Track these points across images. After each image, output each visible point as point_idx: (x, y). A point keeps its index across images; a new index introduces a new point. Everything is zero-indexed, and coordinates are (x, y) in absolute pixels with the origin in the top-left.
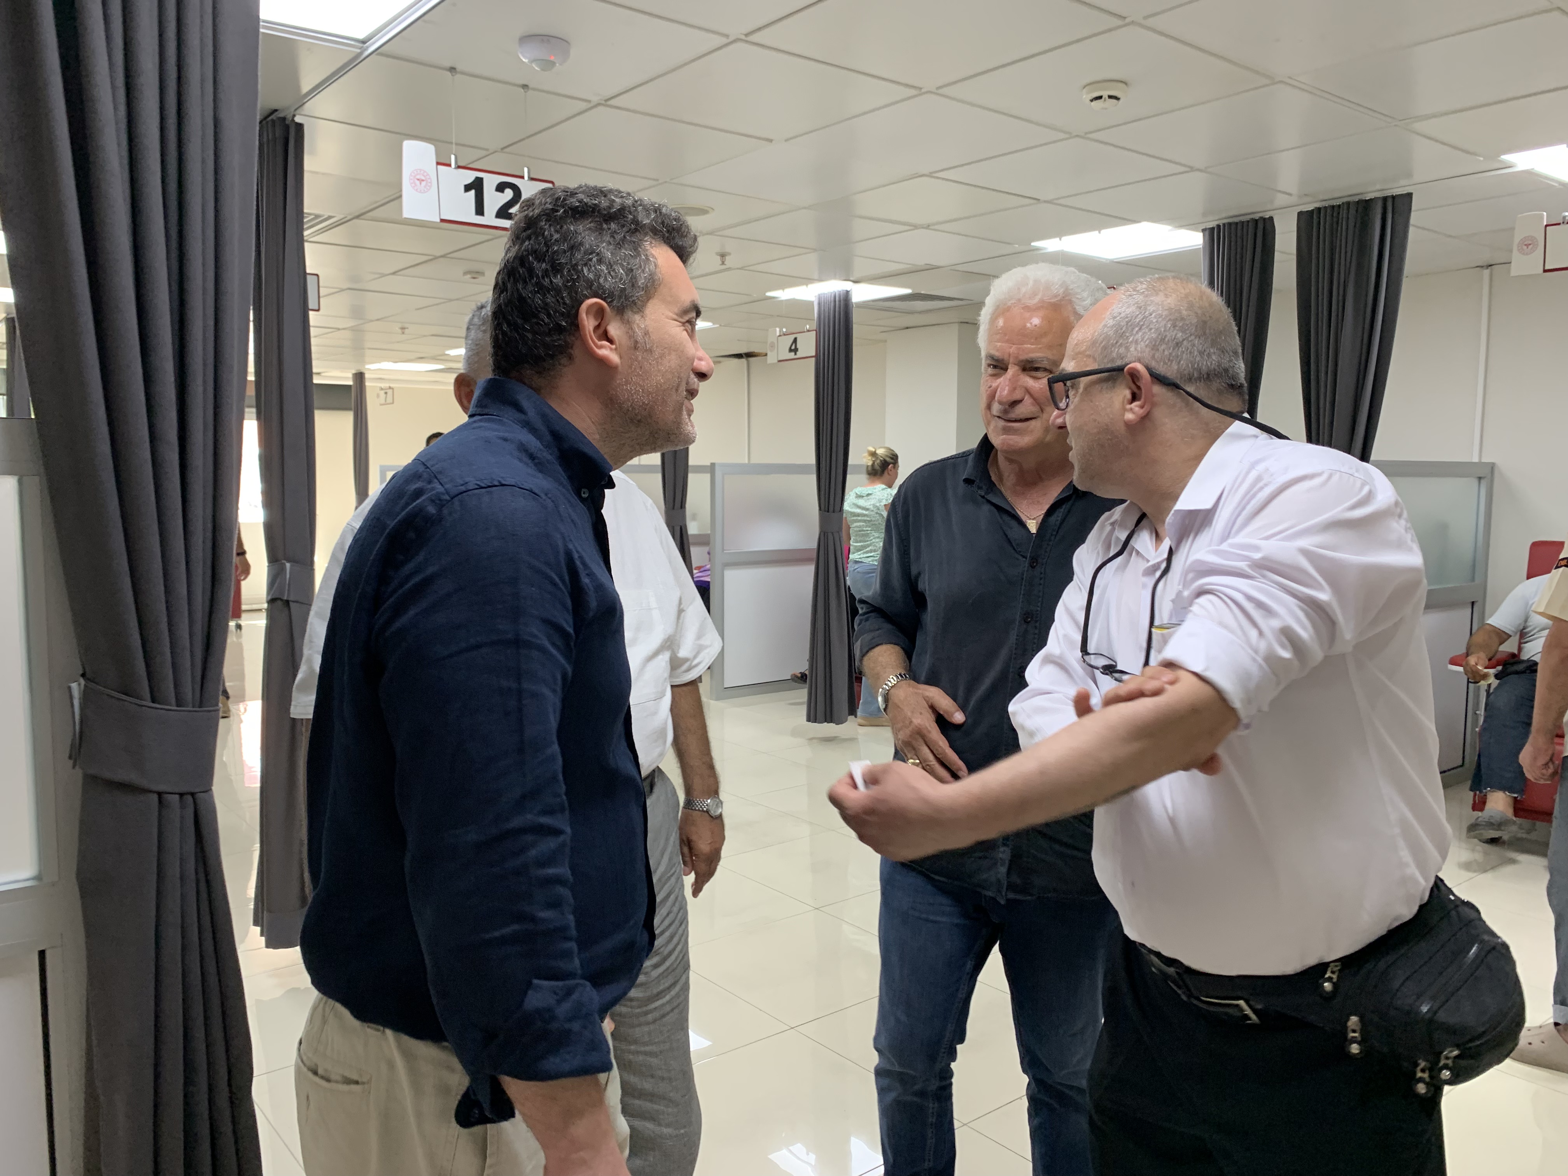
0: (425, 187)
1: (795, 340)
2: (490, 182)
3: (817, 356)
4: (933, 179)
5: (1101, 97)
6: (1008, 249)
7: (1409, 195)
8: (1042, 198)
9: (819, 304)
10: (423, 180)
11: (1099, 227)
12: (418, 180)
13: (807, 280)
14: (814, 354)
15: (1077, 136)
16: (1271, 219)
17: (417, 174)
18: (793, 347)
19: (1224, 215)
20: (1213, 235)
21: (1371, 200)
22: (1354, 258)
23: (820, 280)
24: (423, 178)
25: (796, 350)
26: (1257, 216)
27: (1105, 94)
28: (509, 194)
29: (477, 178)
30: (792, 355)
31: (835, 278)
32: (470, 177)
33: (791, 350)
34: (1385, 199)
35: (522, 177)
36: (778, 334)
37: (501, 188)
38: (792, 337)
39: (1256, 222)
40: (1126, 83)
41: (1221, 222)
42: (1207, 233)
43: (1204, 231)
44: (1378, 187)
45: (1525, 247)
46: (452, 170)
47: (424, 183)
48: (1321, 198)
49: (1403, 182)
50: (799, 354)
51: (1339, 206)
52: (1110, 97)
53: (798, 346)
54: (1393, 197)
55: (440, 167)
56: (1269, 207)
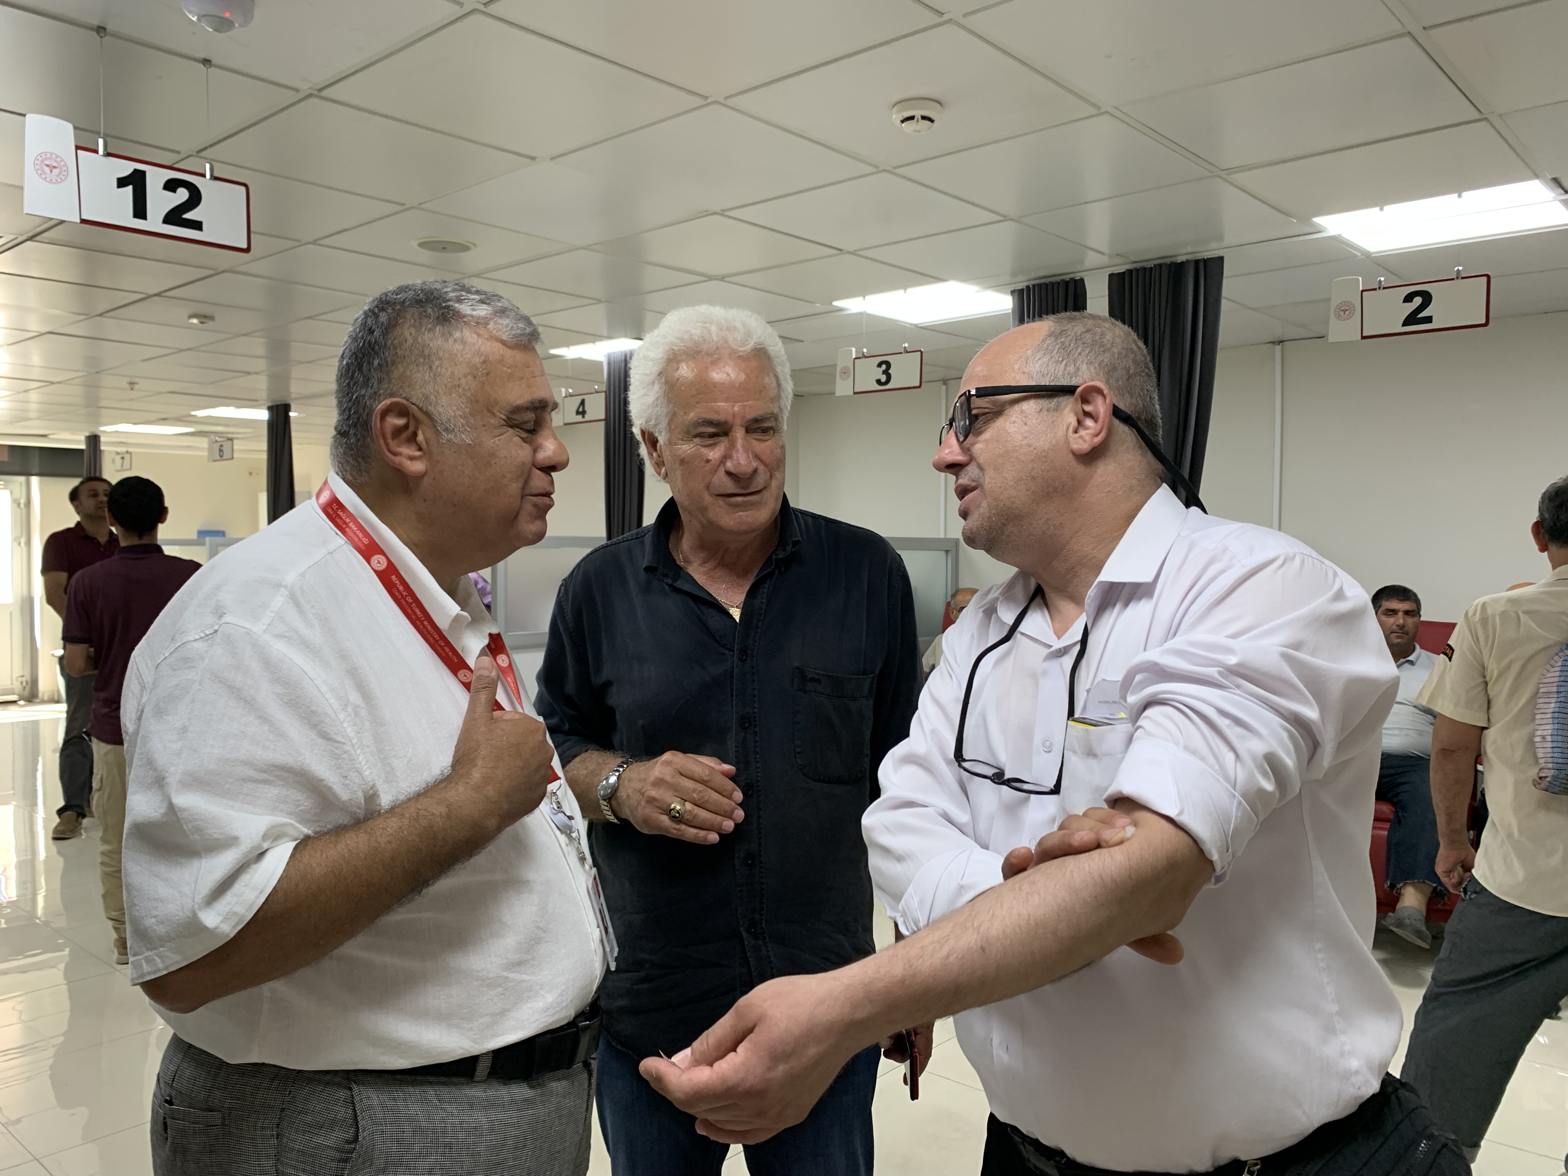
0: (58, 176)
1: (583, 403)
2: (156, 178)
3: (607, 420)
4: (726, 219)
5: (912, 118)
6: (809, 309)
7: (1221, 259)
8: (847, 247)
9: (609, 364)
10: (55, 167)
12: (48, 166)
13: (594, 337)
14: (603, 417)
15: (885, 170)
16: (1082, 280)
17: (46, 159)
18: (581, 410)
19: (1033, 275)
20: (1022, 297)
21: (1182, 263)
22: (1168, 322)
23: (610, 337)
24: (55, 164)
25: (583, 413)
26: (1067, 278)
27: (918, 113)
28: (183, 194)
29: (136, 171)
30: (579, 418)
31: (626, 336)
32: (126, 168)
33: (578, 413)
34: (1197, 262)
35: (202, 175)
36: (564, 395)
37: (172, 185)
38: (578, 400)
39: (1067, 283)
40: (940, 103)
41: (1031, 283)
42: (1016, 295)
43: (1013, 292)
44: (1189, 250)
45: (1342, 313)
46: (98, 158)
47: (56, 171)
48: (1133, 259)
49: (1213, 245)
50: (587, 417)
51: (1151, 268)
52: (923, 118)
53: (586, 408)
54: (1206, 261)
55: (79, 152)
56: (1079, 268)
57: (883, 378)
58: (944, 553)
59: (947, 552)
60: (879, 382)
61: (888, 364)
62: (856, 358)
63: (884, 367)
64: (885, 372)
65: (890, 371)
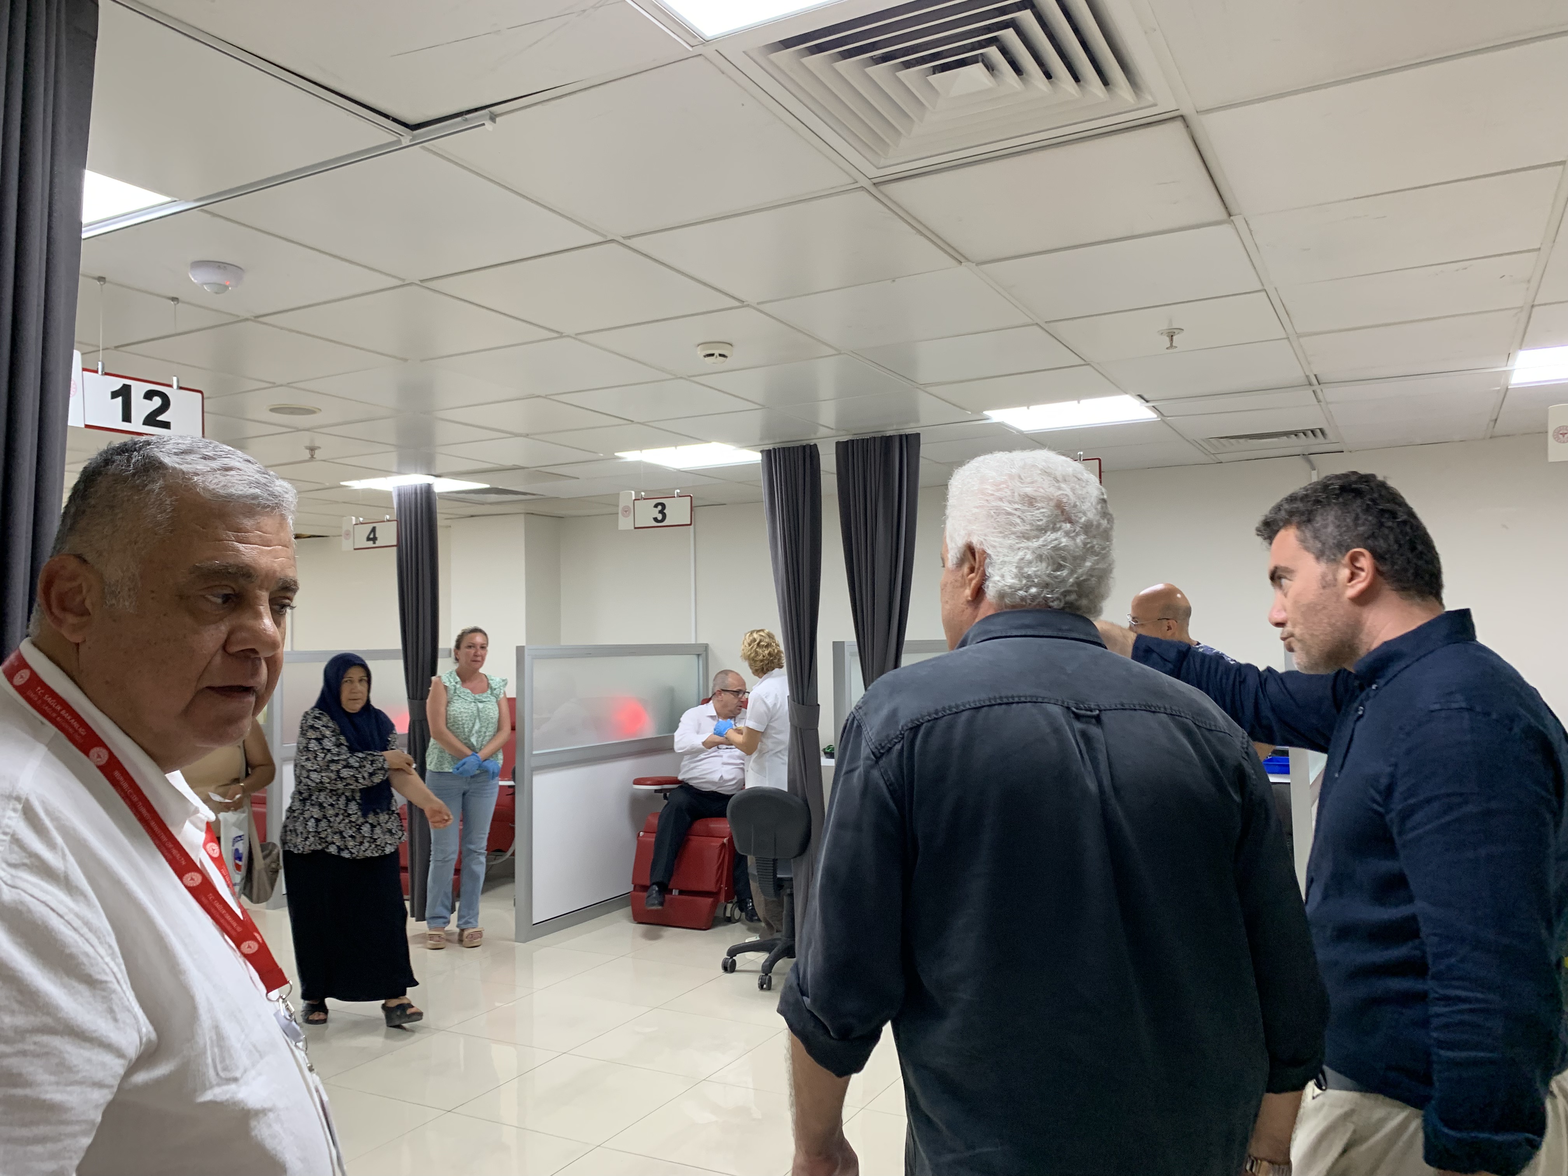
1: (374, 530)
2: (138, 390)
3: (399, 546)
4: (547, 400)
5: (712, 355)
6: (590, 456)
7: (918, 435)
8: (635, 420)
9: (399, 495)
11: (676, 444)
13: (386, 473)
14: (395, 543)
15: (681, 378)
16: (815, 445)
18: (372, 536)
19: (778, 440)
20: (769, 455)
21: (890, 436)
22: (882, 479)
23: (399, 473)
25: (374, 539)
26: (804, 443)
27: (717, 352)
28: (157, 402)
29: (124, 385)
30: (370, 544)
31: (416, 472)
32: (117, 384)
33: (369, 539)
34: (901, 436)
35: (170, 386)
36: (354, 522)
37: (149, 395)
38: (371, 526)
39: (804, 447)
40: (731, 345)
41: (777, 446)
42: (765, 453)
43: (762, 452)
44: (895, 427)
46: (98, 376)
48: (854, 432)
49: (912, 425)
50: (378, 543)
51: (868, 439)
52: (720, 355)
53: (377, 536)
54: (907, 436)
55: (85, 373)
56: (812, 436)
57: (660, 517)
58: (695, 657)
59: (698, 655)
60: (656, 519)
61: (663, 506)
62: (635, 500)
63: (660, 508)
64: (661, 512)
65: (665, 511)
